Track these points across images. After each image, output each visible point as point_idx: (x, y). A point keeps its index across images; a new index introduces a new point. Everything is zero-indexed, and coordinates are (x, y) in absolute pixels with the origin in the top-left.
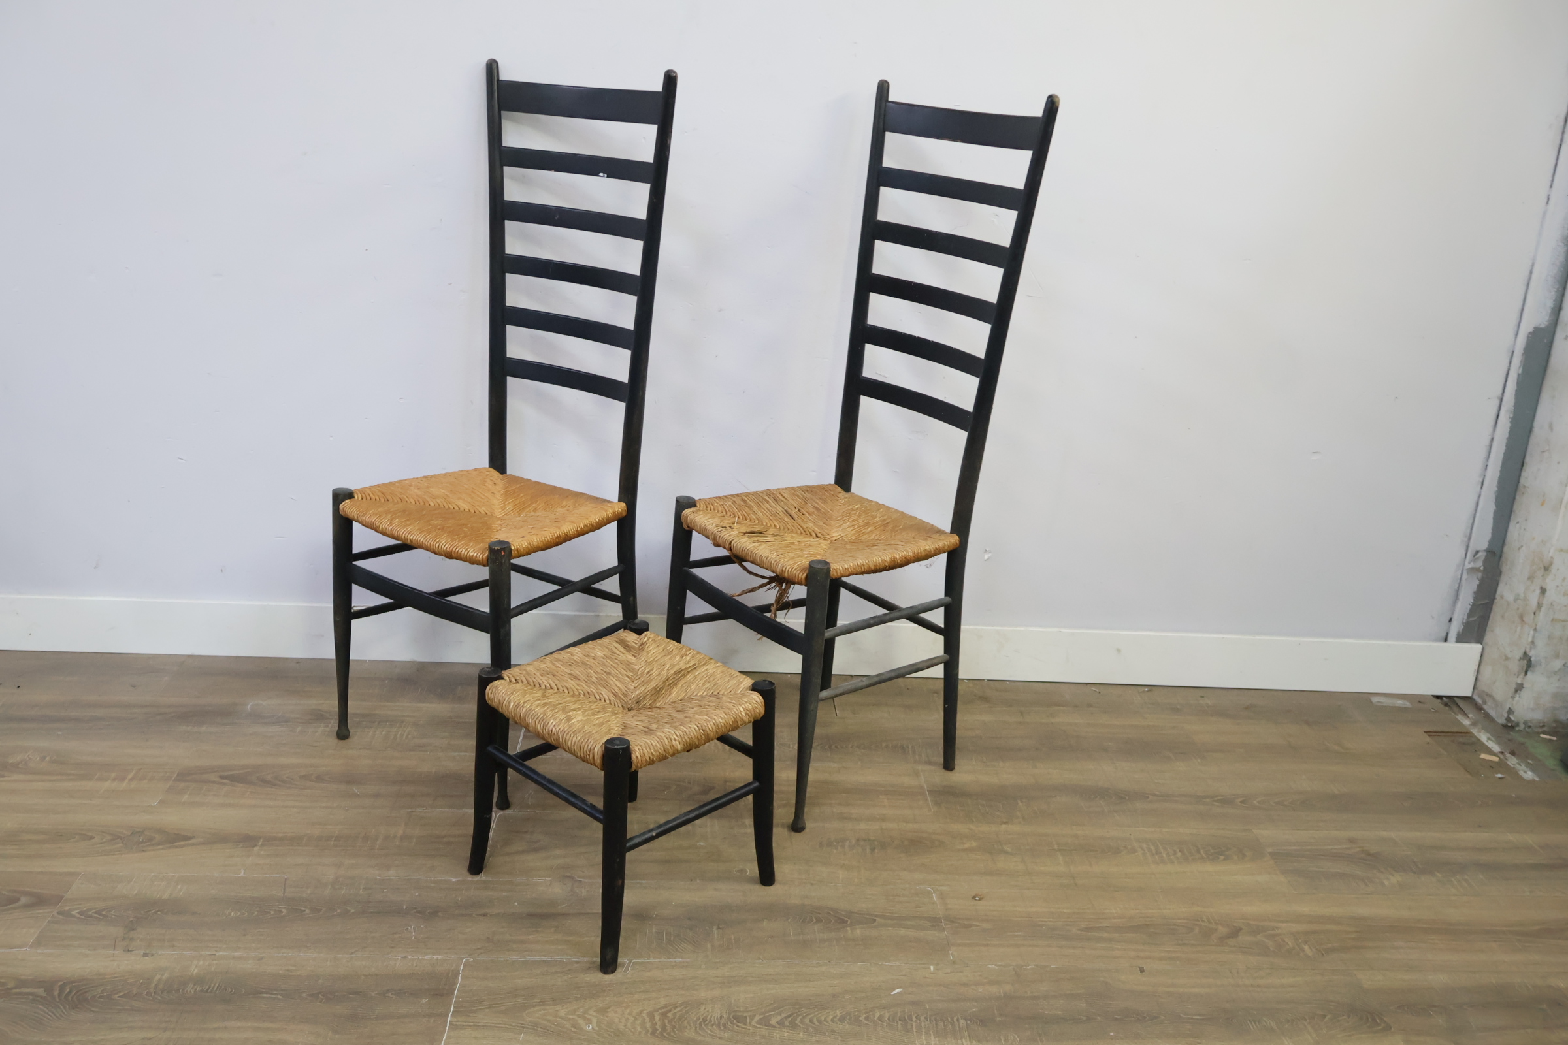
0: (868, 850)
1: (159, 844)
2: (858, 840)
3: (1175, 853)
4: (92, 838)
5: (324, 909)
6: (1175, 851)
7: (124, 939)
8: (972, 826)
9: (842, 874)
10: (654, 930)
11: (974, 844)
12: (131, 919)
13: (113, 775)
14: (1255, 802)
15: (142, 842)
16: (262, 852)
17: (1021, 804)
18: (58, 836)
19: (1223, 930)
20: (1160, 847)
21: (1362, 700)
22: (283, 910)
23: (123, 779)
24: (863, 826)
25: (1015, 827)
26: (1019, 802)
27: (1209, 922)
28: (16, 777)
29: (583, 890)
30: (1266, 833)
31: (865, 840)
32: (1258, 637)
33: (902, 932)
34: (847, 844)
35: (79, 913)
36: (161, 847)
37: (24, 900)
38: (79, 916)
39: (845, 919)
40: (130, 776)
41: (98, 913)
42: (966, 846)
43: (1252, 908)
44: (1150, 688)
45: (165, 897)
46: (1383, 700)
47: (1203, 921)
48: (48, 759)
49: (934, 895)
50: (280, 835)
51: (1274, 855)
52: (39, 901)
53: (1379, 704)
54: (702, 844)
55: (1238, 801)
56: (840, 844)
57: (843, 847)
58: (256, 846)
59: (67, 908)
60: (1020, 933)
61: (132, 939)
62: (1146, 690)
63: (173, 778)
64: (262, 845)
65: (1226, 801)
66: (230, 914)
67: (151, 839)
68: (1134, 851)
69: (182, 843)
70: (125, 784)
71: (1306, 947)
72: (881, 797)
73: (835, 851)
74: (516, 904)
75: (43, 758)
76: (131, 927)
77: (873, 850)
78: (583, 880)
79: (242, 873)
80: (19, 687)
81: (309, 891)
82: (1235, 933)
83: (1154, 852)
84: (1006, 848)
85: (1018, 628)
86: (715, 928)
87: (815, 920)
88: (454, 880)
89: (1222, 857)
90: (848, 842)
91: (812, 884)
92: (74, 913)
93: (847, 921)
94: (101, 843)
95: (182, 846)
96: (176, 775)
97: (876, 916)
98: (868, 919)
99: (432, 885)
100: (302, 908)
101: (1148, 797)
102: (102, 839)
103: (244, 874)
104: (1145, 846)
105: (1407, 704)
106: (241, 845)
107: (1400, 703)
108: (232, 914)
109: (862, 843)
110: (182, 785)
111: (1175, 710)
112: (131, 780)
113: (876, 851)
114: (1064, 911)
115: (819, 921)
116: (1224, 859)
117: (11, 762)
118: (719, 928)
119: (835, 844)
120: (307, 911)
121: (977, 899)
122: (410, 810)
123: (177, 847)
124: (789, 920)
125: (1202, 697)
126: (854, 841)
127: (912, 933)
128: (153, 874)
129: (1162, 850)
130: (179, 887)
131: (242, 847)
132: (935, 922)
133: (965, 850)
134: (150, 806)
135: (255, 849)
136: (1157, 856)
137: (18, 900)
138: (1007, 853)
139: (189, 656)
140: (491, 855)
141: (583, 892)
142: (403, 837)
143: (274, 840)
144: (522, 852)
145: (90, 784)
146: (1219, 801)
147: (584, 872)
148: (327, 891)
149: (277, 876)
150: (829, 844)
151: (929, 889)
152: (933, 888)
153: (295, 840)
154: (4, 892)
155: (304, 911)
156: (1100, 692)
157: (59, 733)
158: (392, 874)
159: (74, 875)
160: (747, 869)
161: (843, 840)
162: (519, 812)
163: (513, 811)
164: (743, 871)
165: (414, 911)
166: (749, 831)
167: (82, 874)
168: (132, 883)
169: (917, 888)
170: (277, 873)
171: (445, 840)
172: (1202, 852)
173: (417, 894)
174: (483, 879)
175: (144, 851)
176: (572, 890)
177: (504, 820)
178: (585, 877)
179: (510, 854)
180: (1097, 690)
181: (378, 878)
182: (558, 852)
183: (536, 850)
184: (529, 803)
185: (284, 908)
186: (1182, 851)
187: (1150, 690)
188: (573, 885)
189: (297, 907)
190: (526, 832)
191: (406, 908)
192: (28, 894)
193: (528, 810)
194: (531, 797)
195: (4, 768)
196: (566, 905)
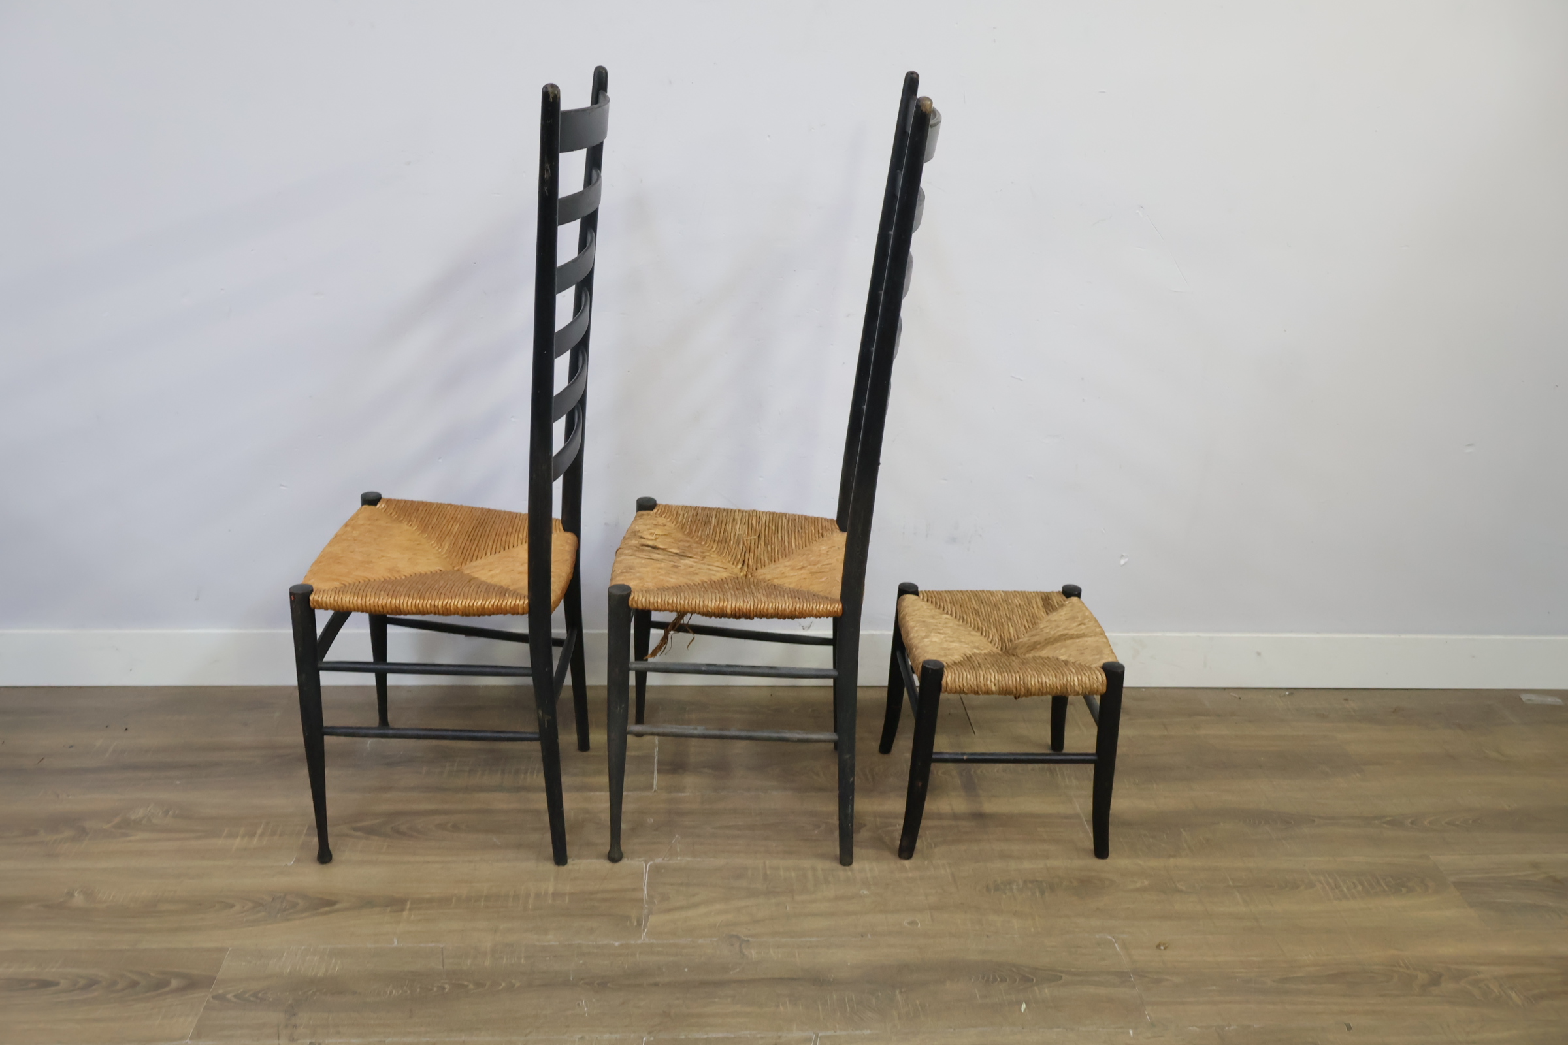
0: (1038, 894)
1: (303, 911)
2: (1025, 882)
3: (1355, 887)
4: (232, 906)
5: (488, 984)
6: (1354, 883)
7: (286, 1026)
8: (1141, 863)
9: (1016, 923)
10: (834, 996)
11: (1146, 883)
12: (290, 1002)
13: (242, 830)
14: (1426, 823)
15: (285, 910)
16: (412, 918)
17: (1184, 833)
18: (198, 905)
19: (1423, 977)
20: (1339, 880)
21: (1510, 699)
22: (446, 986)
23: (253, 835)
24: (1027, 865)
25: (1184, 861)
26: (1182, 830)
27: (1408, 968)
28: (141, 835)
29: (753, 952)
30: (1446, 859)
31: (1032, 882)
32: (1403, 636)
33: (1092, 990)
34: (1015, 887)
35: (235, 996)
36: (304, 915)
37: (174, 983)
38: (235, 1000)
39: (1030, 976)
40: (259, 831)
41: (255, 995)
42: (1139, 885)
43: (1448, 949)
44: (1290, 691)
45: (321, 974)
46: (1535, 698)
47: (1400, 966)
48: (171, 813)
49: (1116, 945)
50: (428, 896)
51: (1459, 885)
52: (192, 984)
53: (1529, 702)
55: (1408, 821)
56: (1008, 887)
57: (1011, 890)
58: (402, 910)
59: (221, 991)
60: (1214, 988)
61: (295, 1026)
62: (1287, 693)
63: (305, 832)
64: (410, 909)
65: (1395, 823)
66: (391, 993)
67: (294, 905)
68: (1311, 885)
69: (327, 909)
70: (255, 841)
71: (1513, 995)
72: (1039, 829)
73: (1004, 896)
74: (686, 970)
75: (166, 813)
76: (292, 1011)
77: (1042, 893)
78: (750, 939)
79: (396, 943)
80: (126, 729)
81: (469, 962)
82: (1436, 980)
83: (1333, 885)
84: (1180, 886)
85: (1155, 634)
86: (897, 992)
87: (999, 979)
88: (617, 944)
89: (1404, 890)
90: (1015, 884)
91: (988, 936)
92: (229, 996)
93: (1033, 980)
94: (243, 912)
95: (326, 913)
96: (306, 828)
97: (1062, 972)
98: (1052, 976)
99: (595, 951)
100: (466, 983)
101: (1314, 821)
102: (244, 907)
103: (398, 943)
104: (1322, 879)
105: (1558, 701)
106: (389, 909)
107: (1550, 700)
108: (394, 991)
109: (1030, 885)
111: (1322, 716)
112: (262, 835)
113: (1046, 894)
114: (1255, 959)
115: (1003, 980)
116: (1407, 892)
117: (133, 818)
118: (901, 992)
119: (1002, 887)
120: (471, 986)
121: (1162, 948)
123: (323, 914)
124: (973, 980)
125: (1346, 700)
126: (1021, 884)
127: (1102, 991)
128: (303, 948)
129: (1341, 884)
130: (333, 961)
131: (391, 912)
132: (1122, 976)
133: (1138, 890)
134: (286, 865)
135: (405, 913)
136: (1337, 891)
137: (168, 983)
138: (1180, 891)
140: (650, 913)
141: (753, 954)
142: (556, 895)
143: (421, 903)
144: (681, 908)
145: (220, 842)
146: (1388, 823)
147: (749, 930)
148: (488, 962)
149: (433, 945)
150: (997, 889)
151: (1109, 937)
152: (1113, 937)
153: (444, 901)
154: (152, 974)
155: (467, 986)
156: (1240, 698)
157: (178, 782)
158: (552, 939)
159: (222, 950)
160: (917, 920)
161: (1010, 883)
162: (669, 860)
163: (663, 859)
164: (913, 923)
165: (582, 982)
166: (910, 875)
167: (230, 949)
168: (284, 958)
169: (1097, 936)
170: (432, 942)
171: (599, 896)
172: (1383, 884)
173: (581, 962)
174: (647, 941)
175: (288, 920)
176: (741, 952)
177: (656, 870)
178: (752, 936)
179: (669, 911)
180: (1237, 696)
181: (537, 944)
182: (718, 906)
183: (695, 906)
184: (678, 850)
185: (446, 983)
186: (1361, 884)
187: (1291, 694)
188: (740, 946)
189: (459, 982)
190: (681, 884)
191: (573, 979)
192: (178, 975)
193: (679, 858)
194: (679, 843)
195: (126, 826)
196: (738, 970)
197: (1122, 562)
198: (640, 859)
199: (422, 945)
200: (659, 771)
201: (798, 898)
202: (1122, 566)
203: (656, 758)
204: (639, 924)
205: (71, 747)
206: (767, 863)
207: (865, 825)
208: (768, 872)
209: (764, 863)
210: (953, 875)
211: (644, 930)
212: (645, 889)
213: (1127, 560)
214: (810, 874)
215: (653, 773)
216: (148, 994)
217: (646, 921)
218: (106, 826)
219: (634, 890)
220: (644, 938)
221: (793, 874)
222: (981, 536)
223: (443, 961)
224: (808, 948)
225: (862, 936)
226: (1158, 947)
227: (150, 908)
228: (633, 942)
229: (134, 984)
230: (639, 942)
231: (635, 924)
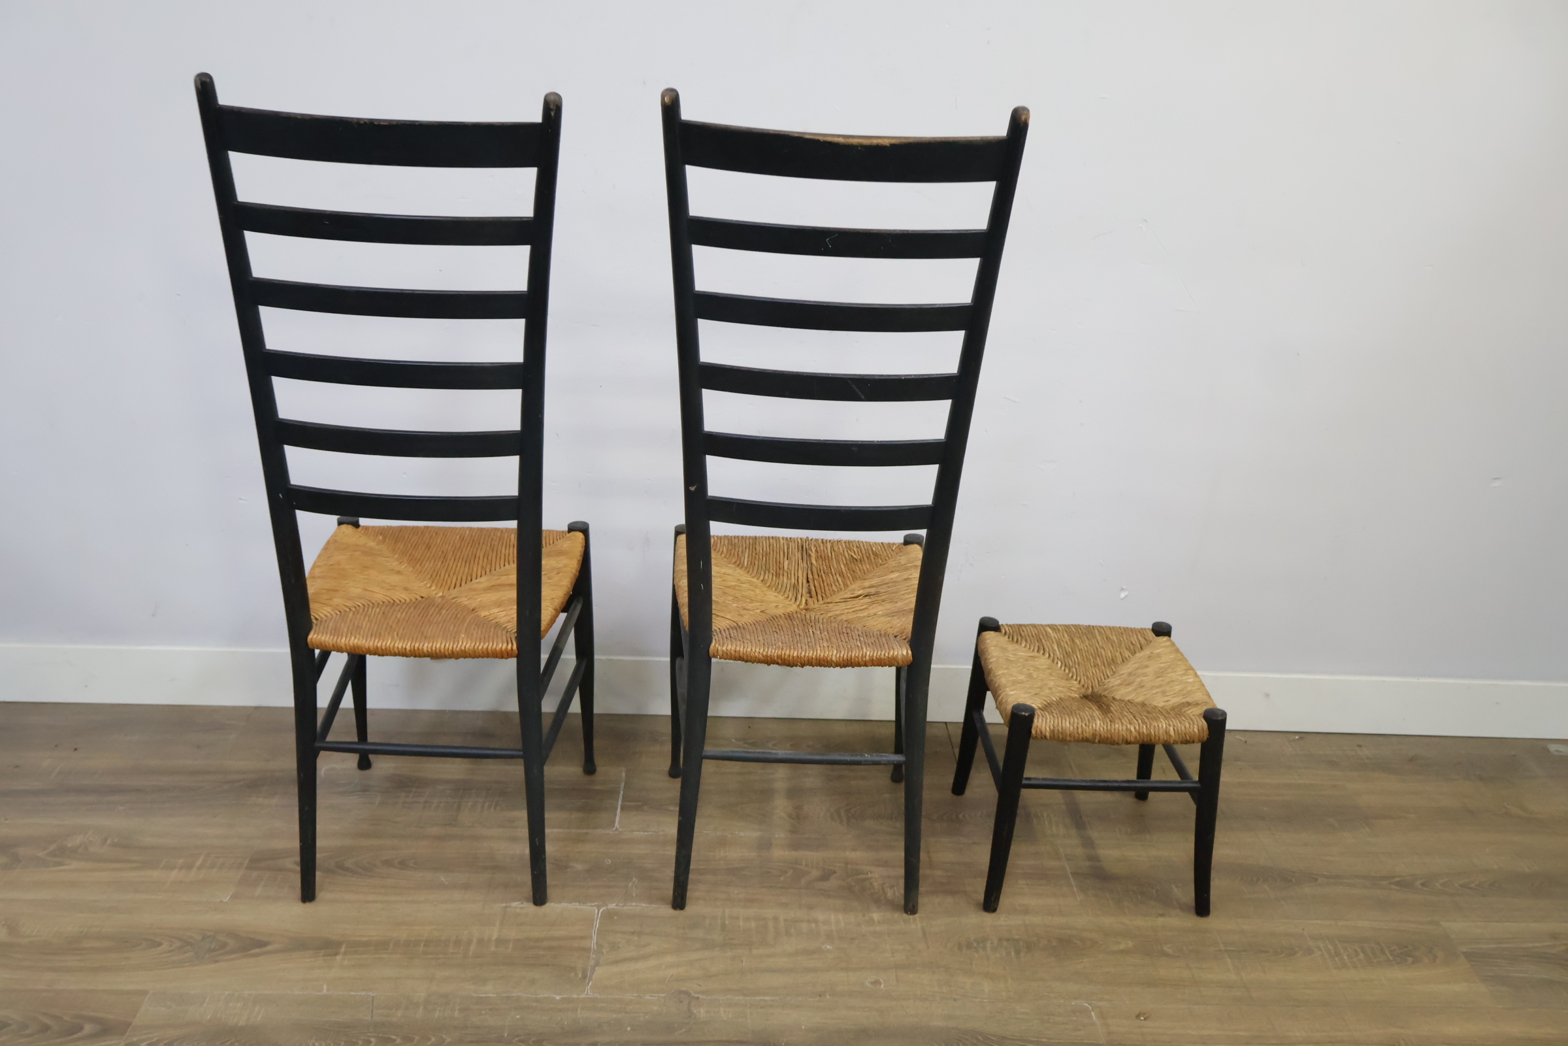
0: (1013, 954)
1: (232, 952)
2: (1000, 940)
3: (1357, 954)
4: (160, 944)
5: (417, 1038)
6: (1356, 951)
8: (1125, 922)
9: (987, 986)
11: (1130, 944)
13: (181, 861)
14: (1437, 884)
15: (214, 950)
16: (345, 963)
18: (125, 942)
20: (1340, 946)
21: (1537, 749)
22: (372, 1039)
23: (191, 867)
25: (1173, 921)
28: (75, 865)
29: (702, 1011)
30: (1457, 926)
31: (1008, 940)
32: (1423, 680)
34: (989, 945)
35: (149, 1045)
36: (233, 956)
37: (88, 1028)
40: (198, 863)
42: (1122, 947)
43: (1453, 1029)
44: (1302, 735)
45: (242, 1023)
48: (109, 841)
49: (1092, 1013)
50: (365, 939)
51: (1469, 956)
52: (105, 1030)
53: (1557, 753)
54: (828, 947)
55: (1418, 883)
56: (981, 945)
57: (984, 948)
58: (336, 954)
59: (135, 1039)
62: (1297, 737)
63: (245, 865)
65: (1404, 884)
67: (224, 945)
68: (1309, 951)
69: (258, 950)
70: (193, 873)
72: (1020, 882)
73: (976, 955)
74: (629, 1029)
75: (104, 841)
77: (1018, 952)
78: (699, 996)
79: (325, 991)
80: (75, 749)
81: (399, 1014)
83: (1333, 952)
84: (1166, 948)
88: (558, 998)
89: (1410, 960)
90: (989, 942)
91: (955, 1000)
92: (143, 1044)
94: (170, 952)
95: (258, 955)
96: (247, 861)
99: (534, 1004)
100: (393, 1037)
101: (1317, 879)
102: (171, 946)
103: (327, 990)
104: (1321, 945)
106: (322, 952)
109: (1005, 943)
110: (255, 874)
111: (1332, 764)
112: (199, 868)
113: (1022, 954)
114: (1242, 1033)
116: (1413, 963)
117: (69, 845)
119: (975, 944)
120: (399, 1041)
121: (1142, 1018)
122: (504, 905)
123: (253, 956)
125: (1360, 746)
126: (996, 942)
128: (227, 993)
129: (1342, 951)
130: (257, 1009)
131: (324, 956)
133: (1122, 952)
134: (221, 901)
135: (338, 957)
136: (1336, 959)
137: (81, 1028)
138: (1166, 955)
139: (257, 708)
140: (597, 964)
141: (701, 1013)
142: (501, 942)
143: (357, 946)
144: (631, 959)
145: (155, 874)
146: (1397, 883)
147: (700, 986)
148: (420, 1014)
149: (364, 993)
150: (969, 946)
151: (1087, 1005)
152: (1090, 1004)
153: (382, 945)
154: (66, 1018)
155: (394, 1040)
156: (1246, 742)
157: (121, 808)
158: (490, 990)
159: (144, 993)
160: (881, 980)
161: (984, 940)
162: (623, 906)
163: (617, 905)
164: (877, 983)
165: (517, 1039)
166: (878, 928)
167: (151, 992)
168: (205, 1005)
169: (1073, 1004)
170: (363, 990)
171: (545, 943)
172: (1388, 953)
173: (518, 1017)
174: (591, 995)
175: (216, 961)
176: (689, 1010)
177: (609, 916)
178: (703, 993)
179: (616, 962)
180: (1242, 739)
181: (474, 995)
182: (669, 959)
183: (646, 957)
184: (634, 895)
185: (372, 1037)
186: (1363, 952)
187: (1301, 738)
188: (689, 1003)
189: (387, 1036)
190: (633, 933)
191: (508, 1035)
192: (92, 1020)
193: (634, 904)
194: (636, 887)
195: (62, 853)
196: (684, 1030)
197: (1123, 595)
198: (593, 904)
199: (352, 993)
200: (622, 809)
201: (755, 952)
202: (1122, 599)
203: (622, 792)
204: (584, 977)
205: (17, 766)
206: (727, 911)
207: (835, 872)
208: (727, 922)
209: (724, 912)
210: (923, 929)
211: (588, 983)
212: (595, 938)
213: (1126, 593)
214: (771, 924)
215: (617, 809)
216: (58, 1040)
217: (592, 973)
218: (41, 854)
219: (582, 938)
220: (588, 992)
221: (753, 924)
222: (972, 565)
223: (372, 1011)
224: (762, 1008)
225: (820, 996)
226: (1138, 1016)
227: (73, 945)
228: (575, 996)
229: (45, 1029)
230: (582, 996)
231: (580, 976)
